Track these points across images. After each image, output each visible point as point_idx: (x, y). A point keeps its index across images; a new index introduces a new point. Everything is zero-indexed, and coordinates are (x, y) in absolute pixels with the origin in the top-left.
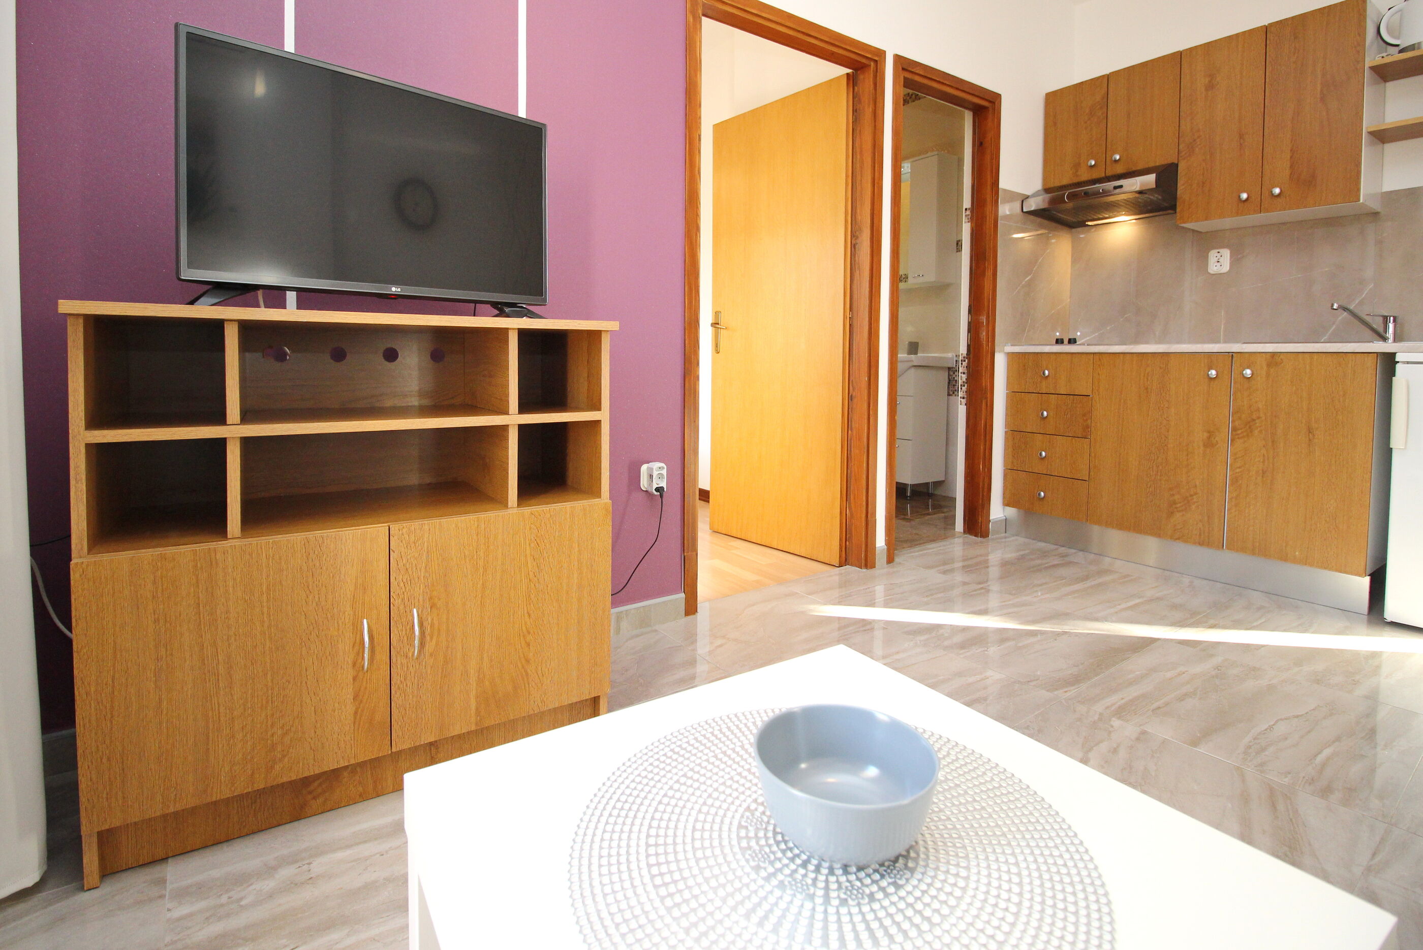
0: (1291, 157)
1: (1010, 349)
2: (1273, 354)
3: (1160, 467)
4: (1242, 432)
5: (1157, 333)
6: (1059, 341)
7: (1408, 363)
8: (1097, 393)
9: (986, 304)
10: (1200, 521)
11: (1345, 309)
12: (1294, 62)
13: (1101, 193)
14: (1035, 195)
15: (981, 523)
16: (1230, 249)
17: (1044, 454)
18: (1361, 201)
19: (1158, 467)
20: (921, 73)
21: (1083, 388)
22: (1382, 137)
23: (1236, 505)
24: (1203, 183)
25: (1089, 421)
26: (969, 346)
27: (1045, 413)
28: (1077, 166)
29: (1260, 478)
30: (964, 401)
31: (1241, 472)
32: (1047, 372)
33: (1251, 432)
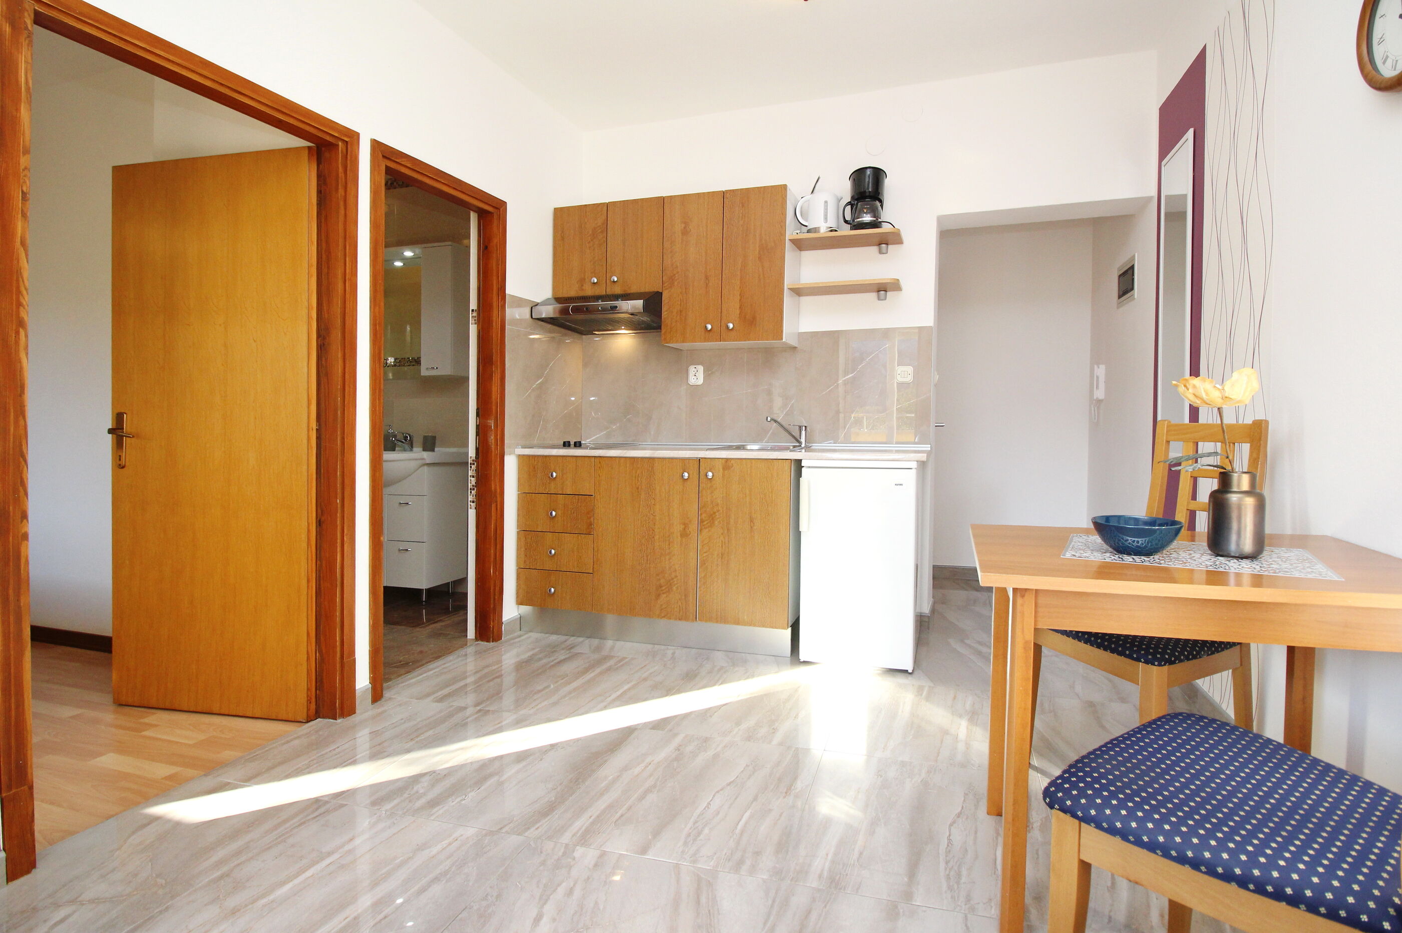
0: (740, 300)
1: (521, 451)
2: (727, 460)
3: (649, 557)
4: (707, 523)
5: (652, 433)
6: (566, 445)
7: (809, 467)
8: (598, 493)
9: (494, 408)
10: (680, 599)
11: (776, 421)
12: (742, 225)
13: (600, 311)
14: (545, 303)
15: (493, 627)
16: (702, 366)
17: (553, 552)
18: (784, 340)
19: (647, 556)
20: (409, 165)
21: (586, 487)
22: (798, 292)
23: (704, 583)
24: (681, 311)
25: (592, 519)
26: (477, 449)
27: (554, 513)
28: (582, 281)
29: (720, 559)
30: (473, 505)
31: (707, 556)
32: (554, 474)
33: (713, 522)
